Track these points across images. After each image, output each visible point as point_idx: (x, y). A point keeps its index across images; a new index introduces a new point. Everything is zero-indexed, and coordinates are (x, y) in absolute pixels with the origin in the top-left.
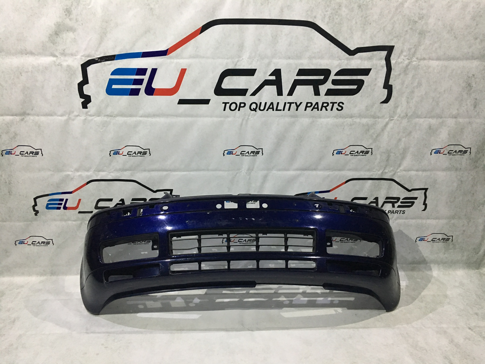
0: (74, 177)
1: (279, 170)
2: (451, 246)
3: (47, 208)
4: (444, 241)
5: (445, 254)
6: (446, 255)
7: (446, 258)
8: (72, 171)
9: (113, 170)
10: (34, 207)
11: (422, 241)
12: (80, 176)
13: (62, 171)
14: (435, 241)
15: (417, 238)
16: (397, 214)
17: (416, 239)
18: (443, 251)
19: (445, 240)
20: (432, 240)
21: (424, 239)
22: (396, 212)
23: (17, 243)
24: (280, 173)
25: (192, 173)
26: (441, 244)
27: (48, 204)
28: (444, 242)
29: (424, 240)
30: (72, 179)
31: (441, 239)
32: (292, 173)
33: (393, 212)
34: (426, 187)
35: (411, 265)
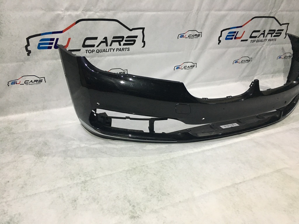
0: (64, 16)
1: (216, 10)
3: (39, 48)
8: (62, 11)
9: (99, 10)
10: (26, 47)
12: (70, 15)
13: (53, 10)
14: (286, 58)
15: (279, 56)
17: (277, 58)
19: (290, 57)
22: (272, 40)
23: (10, 83)
24: (216, 13)
25: (159, 13)
27: (40, 44)
29: (281, 58)
30: (62, 18)
31: (288, 56)
32: (223, 13)
34: (289, 23)
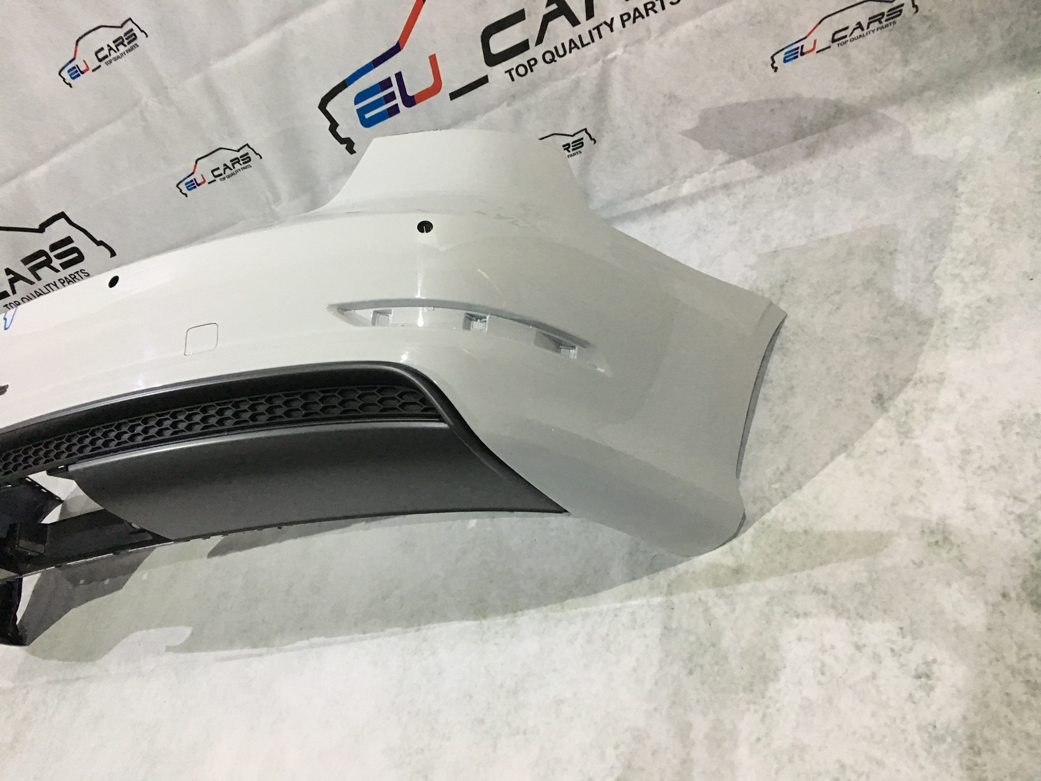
1: (223, 54)
2: (921, 29)
4: (884, 23)
5: (906, 62)
6: (915, 66)
7: (918, 74)
11: (796, 57)
14: (848, 38)
15: (774, 55)
16: (656, 12)
17: (771, 62)
18: (898, 56)
19: (883, 20)
20: (834, 41)
21: (799, 50)
22: (647, 10)
24: (231, 61)
25: (56, 160)
26: (876, 39)
28: (882, 28)
29: (802, 54)
31: (867, 21)
32: (258, 47)
33: (639, 12)
35: (800, 141)
